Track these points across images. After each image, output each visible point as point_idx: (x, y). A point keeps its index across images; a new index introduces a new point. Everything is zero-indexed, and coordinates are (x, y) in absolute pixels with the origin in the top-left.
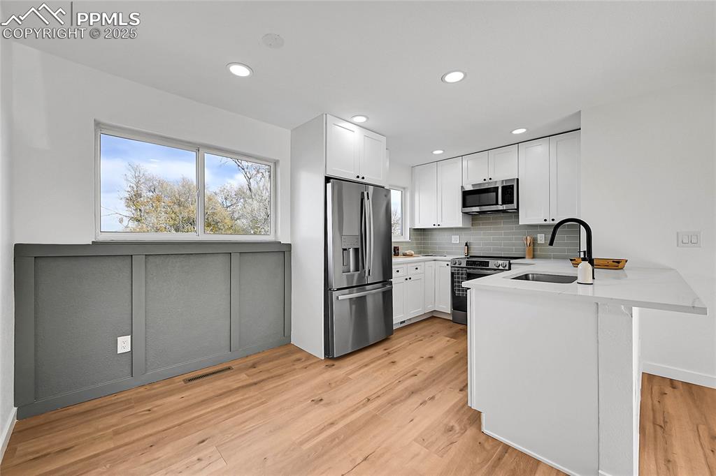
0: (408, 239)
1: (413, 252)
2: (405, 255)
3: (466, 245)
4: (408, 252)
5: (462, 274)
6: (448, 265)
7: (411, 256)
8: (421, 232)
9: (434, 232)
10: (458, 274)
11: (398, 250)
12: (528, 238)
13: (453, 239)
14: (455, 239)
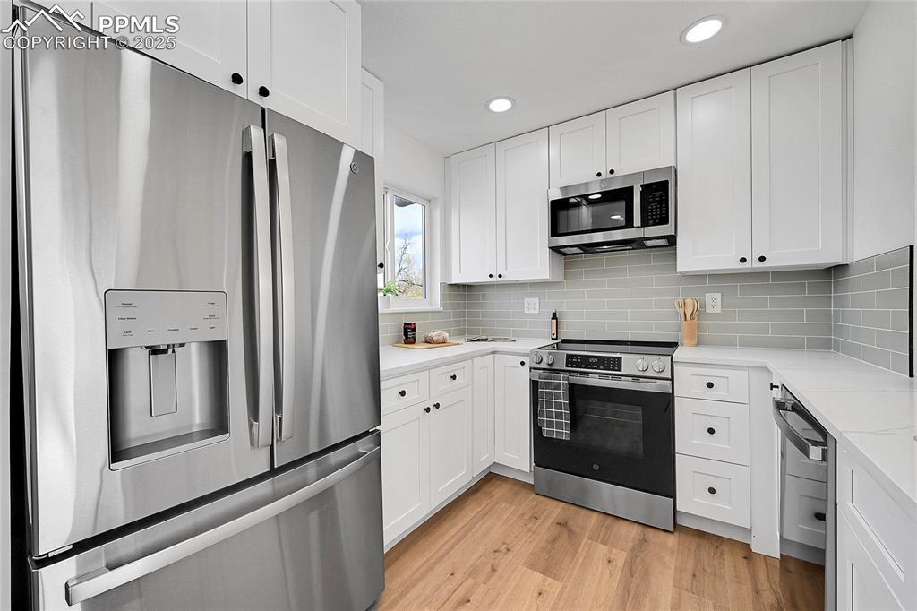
0: (437, 307)
1: (446, 335)
2: (428, 341)
3: (554, 316)
4: (434, 335)
5: (558, 386)
6: (523, 363)
7: (443, 342)
8: (465, 291)
9: (489, 292)
10: (548, 385)
11: (414, 330)
12: (689, 301)
13: (526, 306)
14: (532, 305)
